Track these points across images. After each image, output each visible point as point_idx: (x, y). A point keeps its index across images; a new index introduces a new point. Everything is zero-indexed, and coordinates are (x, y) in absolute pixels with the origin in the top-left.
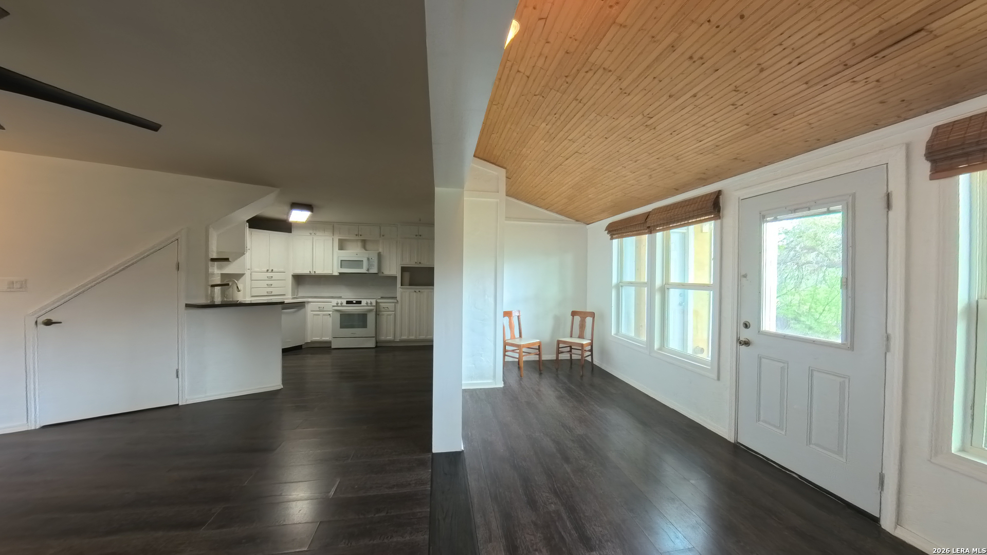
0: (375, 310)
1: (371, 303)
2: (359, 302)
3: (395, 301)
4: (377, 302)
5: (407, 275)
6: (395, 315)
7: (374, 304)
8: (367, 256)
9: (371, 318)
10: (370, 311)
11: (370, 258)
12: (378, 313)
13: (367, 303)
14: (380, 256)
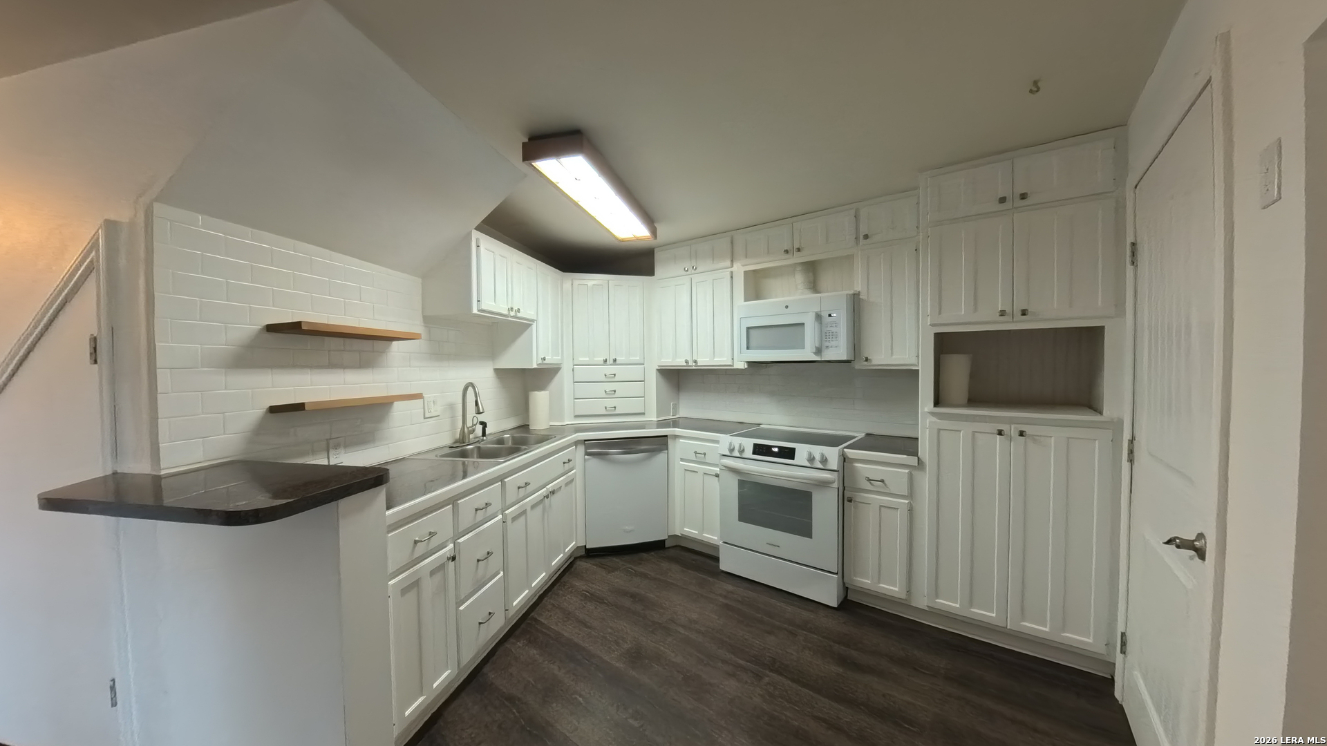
0: (835, 485)
1: (824, 460)
2: (789, 453)
3: (912, 460)
4: (844, 459)
5: (959, 366)
6: (911, 510)
7: (834, 463)
8: (817, 309)
9: (824, 509)
10: (823, 484)
11: (825, 314)
12: (846, 498)
13: (811, 459)
14: (856, 305)
